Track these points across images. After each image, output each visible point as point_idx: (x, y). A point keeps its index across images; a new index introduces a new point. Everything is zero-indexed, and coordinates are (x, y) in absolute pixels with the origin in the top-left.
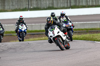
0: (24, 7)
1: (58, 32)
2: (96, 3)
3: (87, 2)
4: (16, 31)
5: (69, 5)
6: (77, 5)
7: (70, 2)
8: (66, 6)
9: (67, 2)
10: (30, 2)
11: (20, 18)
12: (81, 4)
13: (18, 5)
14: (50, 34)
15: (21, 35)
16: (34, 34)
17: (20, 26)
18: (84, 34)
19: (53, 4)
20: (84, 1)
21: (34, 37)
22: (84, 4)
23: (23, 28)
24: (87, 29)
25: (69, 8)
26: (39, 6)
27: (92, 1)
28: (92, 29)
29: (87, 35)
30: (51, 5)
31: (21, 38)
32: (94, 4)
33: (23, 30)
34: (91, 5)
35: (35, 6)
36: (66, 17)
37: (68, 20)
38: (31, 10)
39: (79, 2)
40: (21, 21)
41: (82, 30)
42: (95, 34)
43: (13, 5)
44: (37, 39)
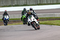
0: (9, 5)
1: (34, 19)
2: (52, 2)
3: (47, 1)
4: (3, 19)
5: (36, 3)
6: (41, 3)
7: (37, 2)
8: (34, 4)
9: (35, 2)
10: (13, 1)
11: (5, 12)
12: (43, 3)
13: (6, 4)
14: (29, 20)
15: (6, 22)
16: (16, 21)
17: (5, 16)
18: (45, 21)
19: (27, 3)
20: (45, 1)
21: (15, 23)
22: (45, 3)
23: (7, 17)
24: (47, 18)
25: (36, 5)
26: (18, 4)
27: (50, 1)
28: (50, 18)
29: (47, 22)
30: (25, 3)
31: (5, 23)
32: (51, 3)
33: (7, 19)
34: (49, 3)
35: (16, 4)
36: (33, 11)
37: (34, 12)
38: (13, 6)
39: (42, 2)
40: (6, 13)
41: (44, 18)
42: (52, 21)
43: (3, 3)
44: (17, 24)
